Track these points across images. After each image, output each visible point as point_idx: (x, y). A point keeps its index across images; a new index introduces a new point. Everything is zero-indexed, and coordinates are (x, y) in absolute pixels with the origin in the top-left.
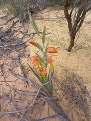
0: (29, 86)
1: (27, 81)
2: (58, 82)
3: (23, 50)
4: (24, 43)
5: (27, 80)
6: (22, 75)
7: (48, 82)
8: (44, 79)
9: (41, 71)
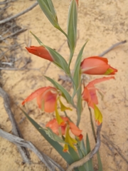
0: (31, 162)
1: (24, 149)
2: (118, 158)
3: (8, 43)
4: (13, 21)
5: (25, 145)
6: (10, 125)
7: (87, 158)
8: (75, 148)
9: (64, 127)
